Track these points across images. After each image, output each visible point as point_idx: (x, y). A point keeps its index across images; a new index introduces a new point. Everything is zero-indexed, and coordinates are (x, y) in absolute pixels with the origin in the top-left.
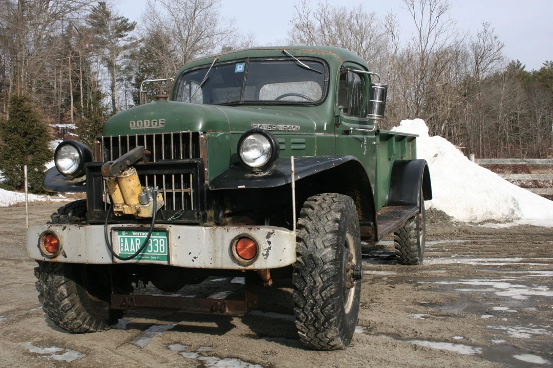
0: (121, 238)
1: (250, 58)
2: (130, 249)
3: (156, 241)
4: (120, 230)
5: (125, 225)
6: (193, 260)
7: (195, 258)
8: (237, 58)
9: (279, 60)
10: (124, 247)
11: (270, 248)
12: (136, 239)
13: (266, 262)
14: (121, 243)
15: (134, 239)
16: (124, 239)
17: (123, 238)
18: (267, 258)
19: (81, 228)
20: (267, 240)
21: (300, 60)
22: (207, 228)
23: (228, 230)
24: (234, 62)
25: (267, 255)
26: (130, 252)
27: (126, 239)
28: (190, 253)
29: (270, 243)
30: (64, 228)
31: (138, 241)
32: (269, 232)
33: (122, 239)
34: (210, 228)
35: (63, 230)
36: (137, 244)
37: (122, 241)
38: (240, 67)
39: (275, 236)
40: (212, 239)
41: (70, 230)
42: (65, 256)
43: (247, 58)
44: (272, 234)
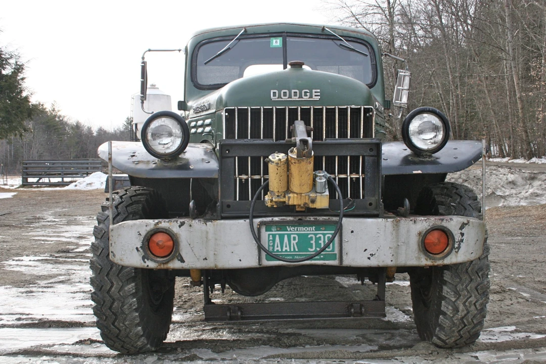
0: (269, 235)
1: (287, 33)
2: (282, 248)
3: (320, 237)
4: (268, 225)
5: (276, 219)
6: (369, 258)
7: (372, 255)
8: (270, 32)
9: (320, 37)
10: (273, 246)
11: (462, 241)
12: (292, 236)
13: (456, 256)
14: (269, 240)
15: (289, 236)
16: (274, 236)
17: (272, 234)
18: (458, 251)
19: (208, 223)
20: (460, 231)
21: (346, 40)
22: (389, 220)
23: (415, 222)
24: (268, 35)
25: (459, 248)
26: (282, 251)
27: (277, 236)
28: (366, 250)
29: (462, 234)
30: (182, 224)
31: (294, 238)
32: (463, 223)
33: (271, 236)
34: (392, 220)
35: (180, 226)
36: (292, 242)
37: (271, 238)
38: (276, 42)
39: (470, 227)
40: (394, 232)
41: (190, 226)
42: (182, 261)
43: (284, 32)
44: (466, 224)
